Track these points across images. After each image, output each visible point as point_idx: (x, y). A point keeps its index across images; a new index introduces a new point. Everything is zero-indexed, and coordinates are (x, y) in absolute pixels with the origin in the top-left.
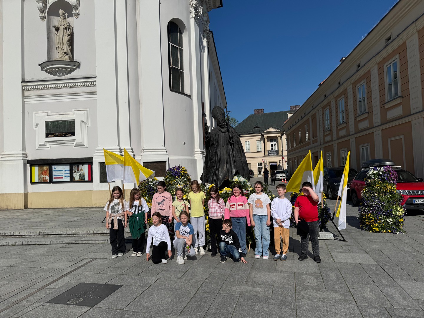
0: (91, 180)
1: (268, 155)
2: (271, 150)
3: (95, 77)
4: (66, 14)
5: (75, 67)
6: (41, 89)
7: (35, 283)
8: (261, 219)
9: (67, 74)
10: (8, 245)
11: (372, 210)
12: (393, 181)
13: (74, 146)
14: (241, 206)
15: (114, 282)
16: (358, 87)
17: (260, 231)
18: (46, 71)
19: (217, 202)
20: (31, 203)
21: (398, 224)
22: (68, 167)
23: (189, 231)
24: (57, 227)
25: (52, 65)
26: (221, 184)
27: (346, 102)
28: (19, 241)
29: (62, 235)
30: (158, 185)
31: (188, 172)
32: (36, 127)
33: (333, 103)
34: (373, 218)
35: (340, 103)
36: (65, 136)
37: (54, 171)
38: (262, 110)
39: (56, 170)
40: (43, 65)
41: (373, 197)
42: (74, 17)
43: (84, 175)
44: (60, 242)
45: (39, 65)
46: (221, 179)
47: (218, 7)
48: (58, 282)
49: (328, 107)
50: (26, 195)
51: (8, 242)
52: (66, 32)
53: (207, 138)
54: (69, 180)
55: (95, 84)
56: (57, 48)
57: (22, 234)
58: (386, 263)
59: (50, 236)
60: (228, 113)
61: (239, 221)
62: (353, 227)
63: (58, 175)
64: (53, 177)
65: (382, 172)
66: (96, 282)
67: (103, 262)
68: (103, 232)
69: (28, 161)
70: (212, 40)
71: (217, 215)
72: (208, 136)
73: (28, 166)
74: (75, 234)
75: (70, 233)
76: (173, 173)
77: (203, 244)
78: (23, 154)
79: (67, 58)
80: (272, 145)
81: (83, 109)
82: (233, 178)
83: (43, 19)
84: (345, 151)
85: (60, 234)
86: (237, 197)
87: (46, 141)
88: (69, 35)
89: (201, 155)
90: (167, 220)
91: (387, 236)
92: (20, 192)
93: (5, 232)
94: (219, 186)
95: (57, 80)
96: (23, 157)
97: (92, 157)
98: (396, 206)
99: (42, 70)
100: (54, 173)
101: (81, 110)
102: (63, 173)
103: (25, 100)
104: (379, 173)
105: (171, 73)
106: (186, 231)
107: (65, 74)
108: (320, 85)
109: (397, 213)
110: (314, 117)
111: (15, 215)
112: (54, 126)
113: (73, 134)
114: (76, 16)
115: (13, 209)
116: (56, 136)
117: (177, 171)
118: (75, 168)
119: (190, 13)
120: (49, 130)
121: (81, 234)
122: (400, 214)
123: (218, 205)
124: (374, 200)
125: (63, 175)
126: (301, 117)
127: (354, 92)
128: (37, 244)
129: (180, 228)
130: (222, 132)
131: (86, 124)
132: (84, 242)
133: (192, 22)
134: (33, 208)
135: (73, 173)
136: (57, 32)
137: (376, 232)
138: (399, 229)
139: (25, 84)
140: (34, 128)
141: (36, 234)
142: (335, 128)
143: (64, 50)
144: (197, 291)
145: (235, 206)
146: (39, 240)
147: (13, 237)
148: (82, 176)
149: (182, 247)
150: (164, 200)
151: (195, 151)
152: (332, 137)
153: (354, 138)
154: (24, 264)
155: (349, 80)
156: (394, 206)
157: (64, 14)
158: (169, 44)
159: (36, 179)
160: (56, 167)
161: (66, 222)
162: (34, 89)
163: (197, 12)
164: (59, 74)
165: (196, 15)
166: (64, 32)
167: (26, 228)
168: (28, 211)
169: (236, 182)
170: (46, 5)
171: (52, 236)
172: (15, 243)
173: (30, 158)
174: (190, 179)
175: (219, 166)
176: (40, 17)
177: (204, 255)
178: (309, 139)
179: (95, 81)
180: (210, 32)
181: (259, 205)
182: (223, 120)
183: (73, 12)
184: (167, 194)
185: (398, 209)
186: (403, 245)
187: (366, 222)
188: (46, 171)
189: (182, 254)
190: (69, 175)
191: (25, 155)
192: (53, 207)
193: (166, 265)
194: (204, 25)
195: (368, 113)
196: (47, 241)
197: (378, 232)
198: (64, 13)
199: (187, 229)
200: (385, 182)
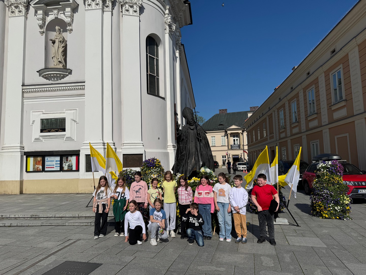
0: (78, 170)
1: (231, 148)
2: (234, 144)
3: (84, 82)
4: (62, 30)
5: (67, 74)
6: (38, 92)
7: (26, 260)
8: (223, 206)
9: (60, 80)
10: (5, 226)
11: (322, 199)
12: (340, 173)
13: (64, 140)
14: (208, 194)
15: (95, 261)
16: (308, 91)
17: (223, 217)
18: (43, 77)
19: (186, 189)
20: (26, 190)
21: (345, 212)
22: (58, 158)
23: (162, 216)
24: (47, 211)
25: (48, 71)
26: (190, 174)
27: (298, 104)
28: (14, 223)
29: (51, 218)
30: (135, 174)
31: (162, 164)
32: (32, 124)
33: (287, 105)
34: (323, 206)
35: (293, 105)
36: (57, 131)
37: (46, 161)
38: (226, 110)
39: (48, 161)
40: (41, 72)
41: (323, 187)
42: (68, 32)
43: (72, 165)
44: (50, 224)
45: (37, 72)
46: (190, 170)
47: (188, 25)
48: (46, 260)
49: (283, 108)
50: (21, 182)
51: (5, 224)
52: (61, 44)
53: (178, 134)
54: (59, 169)
55: (84, 88)
56: (53, 58)
57: (16, 216)
58: (335, 247)
59: (41, 218)
60: (196, 113)
61: (205, 208)
62: (305, 214)
63: (50, 165)
64: (46, 166)
65: (330, 165)
66: (79, 261)
67: (87, 242)
68: (87, 216)
69: (25, 152)
70: (184, 52)
71: (186, 202)
72: (179, 133)
73: (25, 157)
74: (63, 217)
75: (59, 216)
76: (148, 164)
77: (173, 228)
78: (20, 147)
79: (61, 66)
80: (234, 140)
81: (73, 109)
82: (200, 169)
83: (42, 33)
84: (298, 146)
85: (49, 216)
86: (204, 186)
87: (40, 136)
88: (63, 47)
89: (173, 148)
90: (143, 205)
91: (336, 222)
92: (17, 180)
93: (2, 215)
94: (188, 176)
95: (52, 84)
96: (20, 149)
97: (79, 149)
98: (342, 196)
99: (40, 76)
100: (46, 163)
101: (71, 109)
102: (54, 163)
103: (24, 101)
104: (327, 166)
105: (149, 79)
106: (159, 217)
107: (59, 79)
108: (276, 90)
109: (344, 202)
110: (270, 117)
111: (11, 200)
112: (48, 123)
113: (64, 130)
114: (70, 31)
115: (10, 194)
116: (49, 131)
117: (152, 162)
118: (64, 159)
119: (165, 29)
120: (43, 127)
121: (68, 217)
122: (347, 202)
123: (187, 192)
124: (323, 190)
125: (54, 165)
126: (260, 116)
127: (305, 96)
128: (30, 225)
129: (154, 213)
130: (191, 129)
131: (75, 121)
132: (70, 224)
133: (167, 36)
134: (27, 193)
135: (63, 163)
136: (54, 44)
137: (326, 218)
138: (346, 216)
139: (24, 87)
140: (31, 124)
141: (29, 217)
142: (289, 126)
143: (58, 59)
144: (168, 270)
145: (203, 194)
146: (31, 222)
147: (9, 219)
148: (70, 166)
149: (155, 230)
150: (140, 188)
151: (168, 145)
152: (286, 134)
153: (306, 135)
154: (18, 243)
155: (300, 86)
156: (341, 195)
157: (59, 30)
158: (147, 55)
159: (31, 168)
160: (48, 158)
161: (55, 207)
162: (32, 92)
163: (171, 29)
164: (54, 79)
165: (170, 31)
166: (59, 44)
167: (20, 211)
168: (23, 196)
169: (203, 172)
170: (45, 22)
171: (42, 219)
172: (11, 224)
173: (26, 150)
174: (163, 170)
175: (188, 158)
176: (40, 32)
177: (174, 237)
178: (267, 135)
179: (84, 85)
180: (182, 45)
181: (222, 193)
182: (192, 119)
183: (67, 28)
184: (143, 183)
185: (345, 198)
186: (350, 230)
187: (317, 209)
188: (39, 162)
189: (156, 236)
190: (59, 165)
191: (22, 148)
192: (44, 193)
193: (141, 246)
194: (177, 39)
195: (317, 113)
196: (38, 223)
197: (327, 218)
198: (60, 28)
199: (160, 214)
200: (333, 174)
